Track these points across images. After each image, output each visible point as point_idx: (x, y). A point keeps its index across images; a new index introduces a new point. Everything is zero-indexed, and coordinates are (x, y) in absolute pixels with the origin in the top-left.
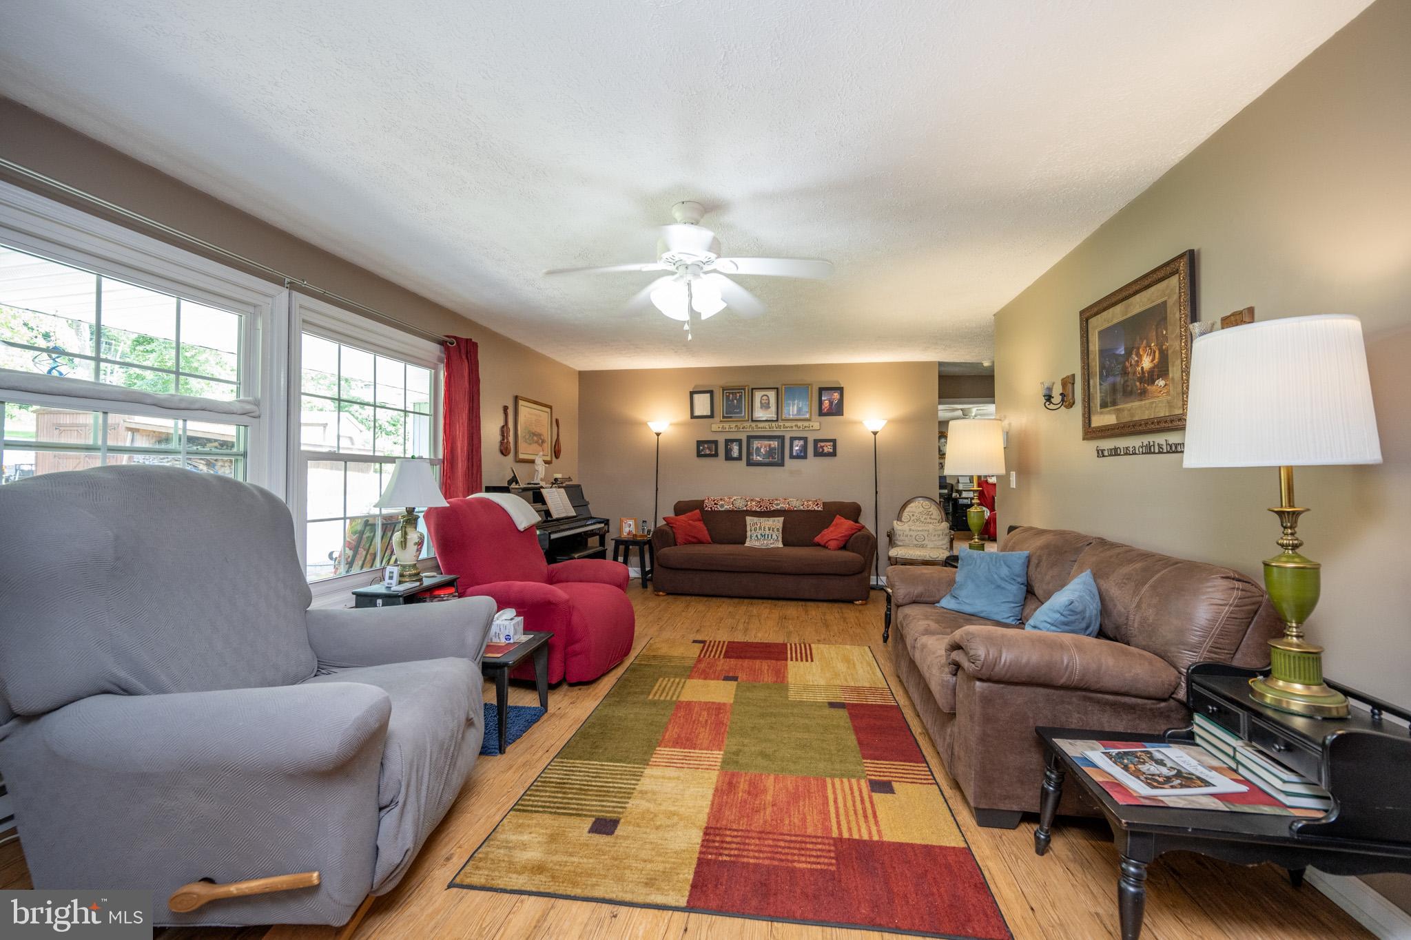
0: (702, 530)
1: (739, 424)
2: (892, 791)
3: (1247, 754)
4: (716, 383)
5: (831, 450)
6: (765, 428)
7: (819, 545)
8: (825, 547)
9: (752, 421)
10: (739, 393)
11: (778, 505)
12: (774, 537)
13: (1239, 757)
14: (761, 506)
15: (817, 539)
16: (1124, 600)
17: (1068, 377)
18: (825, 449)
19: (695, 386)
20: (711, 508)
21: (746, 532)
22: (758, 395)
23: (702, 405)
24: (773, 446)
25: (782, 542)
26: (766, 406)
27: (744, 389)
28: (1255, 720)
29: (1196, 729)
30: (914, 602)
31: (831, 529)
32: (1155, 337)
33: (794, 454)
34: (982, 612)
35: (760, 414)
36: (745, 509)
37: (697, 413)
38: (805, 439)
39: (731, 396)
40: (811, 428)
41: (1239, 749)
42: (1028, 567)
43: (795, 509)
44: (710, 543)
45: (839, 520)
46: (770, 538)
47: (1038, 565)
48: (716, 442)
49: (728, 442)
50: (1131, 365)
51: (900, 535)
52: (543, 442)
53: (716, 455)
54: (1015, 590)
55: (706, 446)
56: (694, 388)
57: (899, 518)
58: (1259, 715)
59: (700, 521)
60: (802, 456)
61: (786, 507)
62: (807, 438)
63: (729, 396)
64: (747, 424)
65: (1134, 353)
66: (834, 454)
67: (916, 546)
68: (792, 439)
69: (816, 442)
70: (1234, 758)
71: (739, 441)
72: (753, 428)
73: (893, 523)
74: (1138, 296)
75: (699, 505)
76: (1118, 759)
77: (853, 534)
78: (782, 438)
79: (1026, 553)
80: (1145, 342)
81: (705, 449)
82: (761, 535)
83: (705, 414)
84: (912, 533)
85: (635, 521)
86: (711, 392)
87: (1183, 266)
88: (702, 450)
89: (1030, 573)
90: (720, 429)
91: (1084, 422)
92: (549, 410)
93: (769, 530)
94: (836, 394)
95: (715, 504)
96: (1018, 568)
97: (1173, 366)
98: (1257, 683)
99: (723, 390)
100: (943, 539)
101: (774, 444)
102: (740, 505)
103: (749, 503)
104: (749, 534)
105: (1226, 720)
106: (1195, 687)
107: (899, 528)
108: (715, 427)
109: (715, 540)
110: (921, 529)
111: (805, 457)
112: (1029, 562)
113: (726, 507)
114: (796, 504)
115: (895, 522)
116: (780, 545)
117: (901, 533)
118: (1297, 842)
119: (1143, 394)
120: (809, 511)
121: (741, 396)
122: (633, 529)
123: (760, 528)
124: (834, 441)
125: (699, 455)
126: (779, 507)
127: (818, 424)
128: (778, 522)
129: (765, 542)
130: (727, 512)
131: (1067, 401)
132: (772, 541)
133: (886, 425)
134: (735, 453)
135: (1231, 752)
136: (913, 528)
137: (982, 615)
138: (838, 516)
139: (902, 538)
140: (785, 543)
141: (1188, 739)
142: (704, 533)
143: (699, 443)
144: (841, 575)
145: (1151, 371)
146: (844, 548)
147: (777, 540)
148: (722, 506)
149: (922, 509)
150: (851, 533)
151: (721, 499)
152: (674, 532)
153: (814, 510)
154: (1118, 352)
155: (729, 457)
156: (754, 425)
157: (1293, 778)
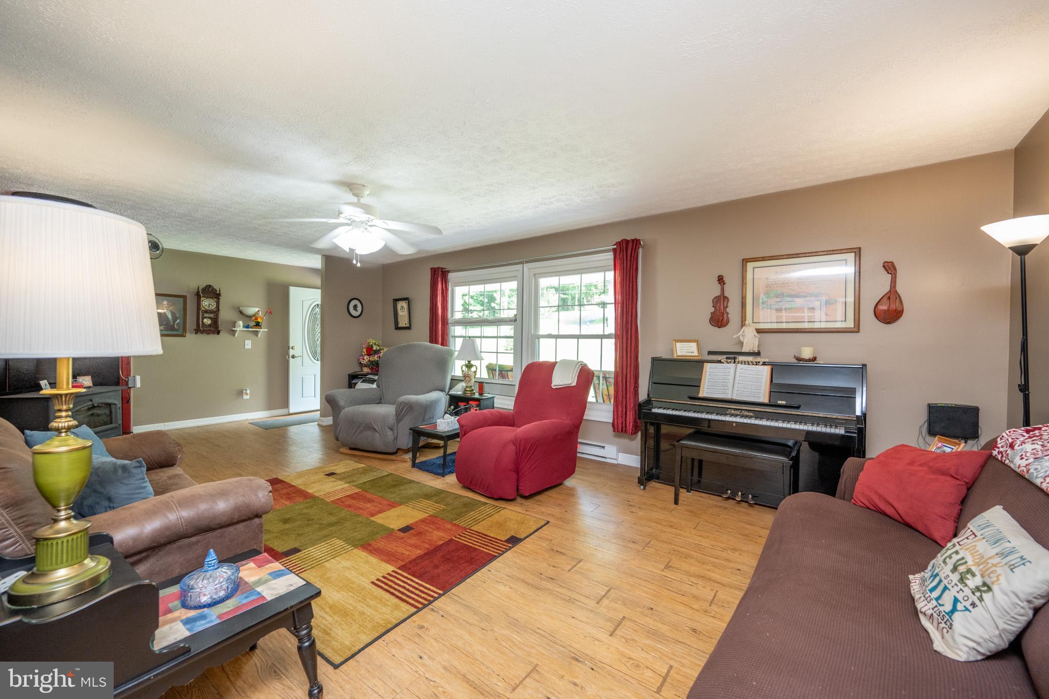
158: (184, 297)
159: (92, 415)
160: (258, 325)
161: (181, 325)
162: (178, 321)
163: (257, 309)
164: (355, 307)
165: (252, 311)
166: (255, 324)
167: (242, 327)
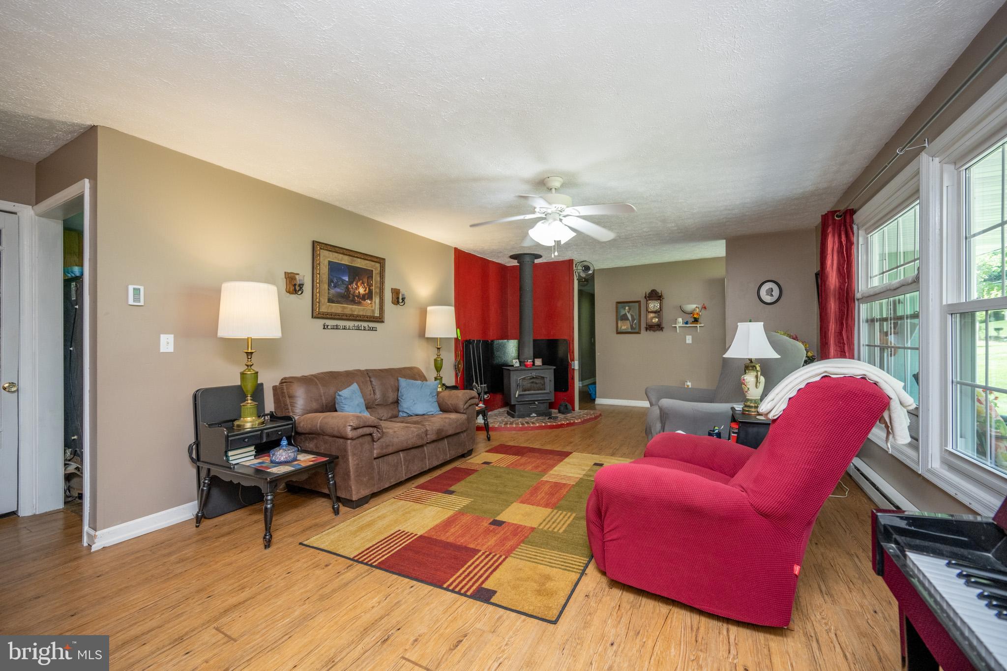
32: (366, 282)
50: (352, 288)
65: (355, 283)
80: (360, 281)
87: (382, 262)
97: (375, 297)
119: (359, 303)
145: (364, 296)
154: (343, 279)
158: (639, 302)
159: (532, 382)
160: (696, 320)
161: (637, 324)
162: (635, 321)
163: (694, 306)
164: (770, 292)
165: (690, 307)
166: (693, 320)
167: (681, 323)
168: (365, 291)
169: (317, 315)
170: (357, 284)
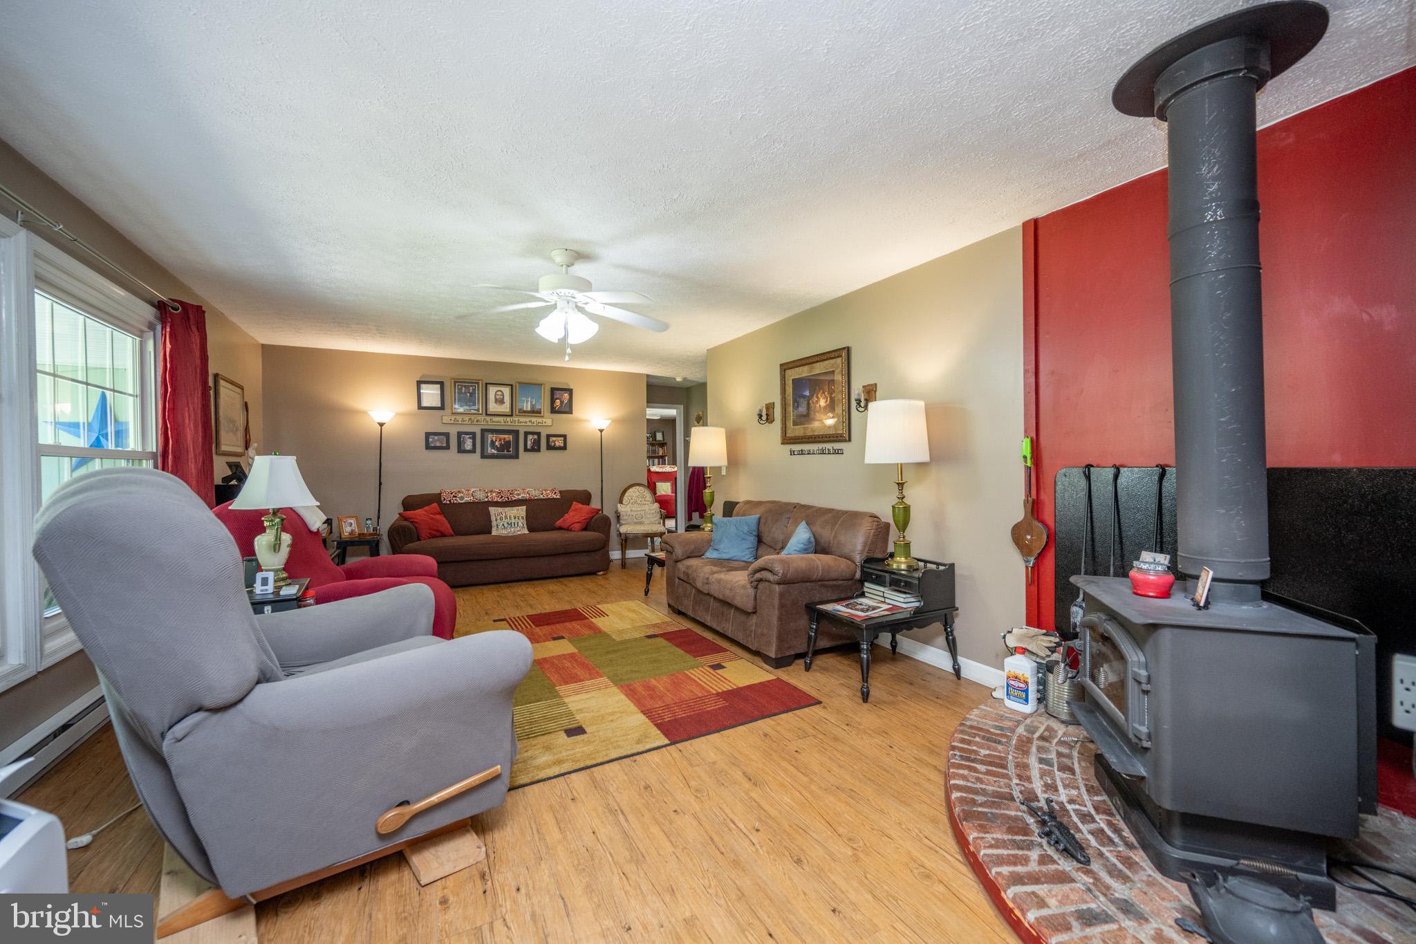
0: (443, 522)
1: (472, 417)
2: (723, 667)
3: (888, 593)
4: (447, 374)
5: (562, 445)
6: (500, 422)
7: (560, 528)
8: (568, 529)
9: (487, 414)
10: (472, 386)
11: (518, 495)
12: (520, 524)
13: (885, 595)
14: (502, 497)
15: (558, 523)
16: (826, 535)
17: (770, 404)
18: (557, 444)
19: (423, 376)
20: (450, 501)
21: (491, 522)
22: (492, 391)
23: (431, 395)
24: (508, 439)
25: (528, 528)
26: (500, 401)
27: (478, 383)
28: (893, 576)
29: (865, 589)
30: (689, 557)
31: (571, 513)
32: (827, 390)
33: (529, 447)
34: (735, 557)
35: (493, 407)
36: (486, 500)
37: (424, 404)
38: (539, 434)
39: (464, 388)
40: (544, 424)
41: (886, 591)
42: (759, 524)
43: (536, 498)
44: (452, 536)
45: (576, 505)
46: (516, 525)
47: (765, 524)
48: (447, 435)
49: (460, 434)
50: (813, 403)
51: (623, 516)
52: (237, 430)
53: (447, 447)
54: (752, 540)
55: (436, 438)
56: (421, 377)
57: (621, 502)
58: (894, 573)
59: (439, 514)
60: (536, 448)
61: (527, 496)
62: (540, 433)
63: (461, 389)
64: (481, 418)
65: (815, 396)
66: (564, 448)
67: (636, 523)
68: (526, 434)
69: (548, 436)
70: (883, 597)
71: (473, 435)
72: (487, 422)
73: (617, 506)
74: (818, 364)
75: (437, 498)
76: (847, 606)
77: (593, 517)
78: (516, 433)
79: (758, 516)
80: (821, 391)
81: (434, 442)
82: (508, 523)
83: (434, 405)
84: (633, 513)
85: (357, 520)
86: (442, 384)
87: (844, 354)
88: (432, 442)
89: (760, 529)
90: (452, 422)
91: (782, 433)
92: (239, 390)
93: (515, 518)
94: (566, 395)
95: (454, 497)
96: (754, 526)
97: (838, 406)
98: (890, 561)
99: (455, 382)
100: (656, 517)
101: (509, 437)
102: (481, 496)
103: (489, 494)
104: (494, 523)
105: (879, 581)
106: (865, 569)
107: (623, 509)
108: (446, 419)
109: (458, 533)
110: (639, 509)
111: (539, 450)
112: (759, 521)
113: (466, 499)
114: (535, 494)
115: (619, 505)
116: (526, 531)
117: (624, 513)
118: (913, 617)
120: (549, 499)
121: (474, 390)
122: (354, 526)
123: (506, 517)
124: (565, 436)
125: (428, 447)
126: (520, 497)
127: (551, 420)
128: (521, 511)
129: (512, 530)
130: (467, 503)
131: (770, 419)
132: (518, 528)
133: (610, 424)
134: (468, 445)
135: (882, 595)
136: (633, 509)
137: (735, 559)
138: (574, 503)
139: (625, 518)
140: (531, 529)
141: (863, 595)
142: (446, 526)
143: (428, 435)
144: (588, 552)
145: (825, 408)
146: (585, 529)
147: (524, 527)
148: (462, 498)
149: (638, 493)
150: (591, 515)
151: (459, 492)
152: (416, 528)
153: (553, 499)
154: (805, 394)
155: (461, 450)
156: (488, 418)
157: (909, 596)
168: (826, 402)
169: (786, 440)
170: (817, 397)
